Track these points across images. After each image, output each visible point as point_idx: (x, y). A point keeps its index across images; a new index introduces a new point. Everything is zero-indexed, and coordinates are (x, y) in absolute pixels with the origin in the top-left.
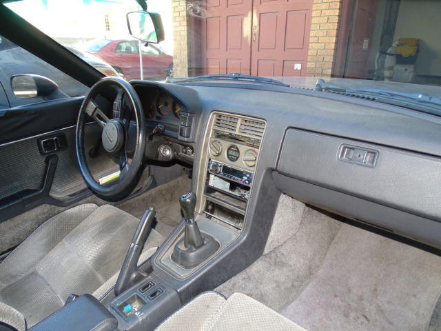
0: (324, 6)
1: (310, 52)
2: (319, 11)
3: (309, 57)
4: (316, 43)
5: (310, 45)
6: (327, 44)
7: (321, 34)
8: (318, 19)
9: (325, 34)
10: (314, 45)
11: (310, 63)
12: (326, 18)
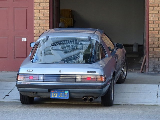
0: (41, 8)
1: (35, 32)
2: (38, 10)
3: (35, 34)
4: (38, 27)
5: (35, 27)
6: (45, 27)
7: (41, 22)
8: (38, 14)
9: (43, 22)
10: (37, 28)
11: (36, 38)
12: (43, 14)
